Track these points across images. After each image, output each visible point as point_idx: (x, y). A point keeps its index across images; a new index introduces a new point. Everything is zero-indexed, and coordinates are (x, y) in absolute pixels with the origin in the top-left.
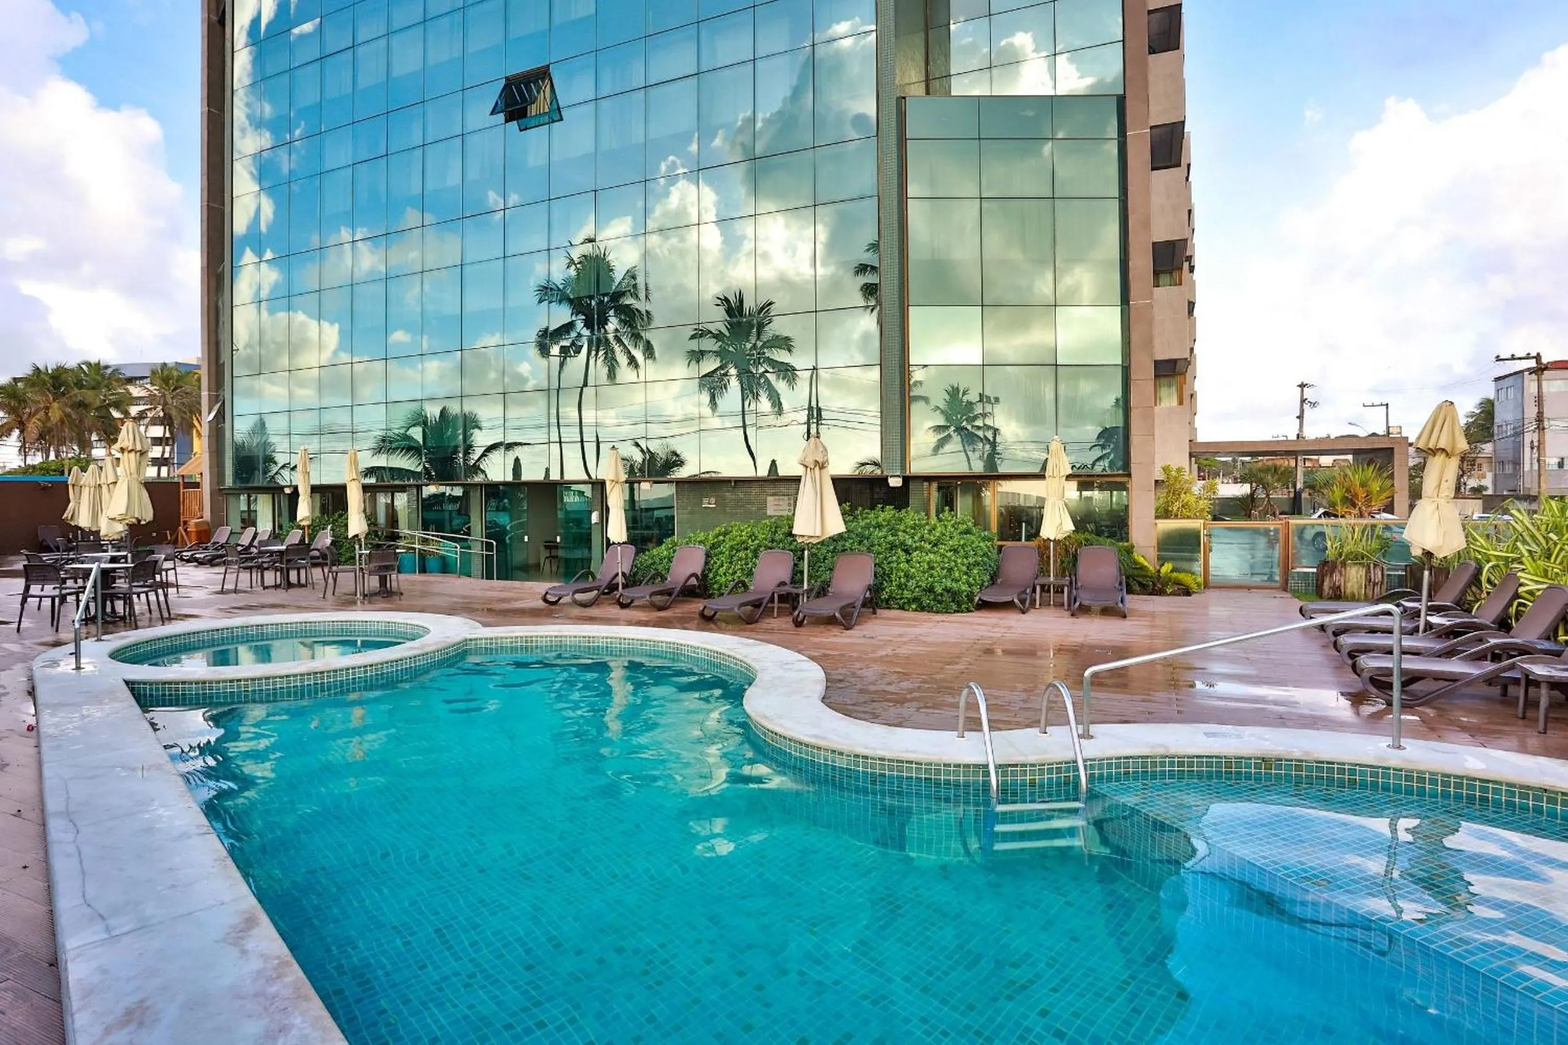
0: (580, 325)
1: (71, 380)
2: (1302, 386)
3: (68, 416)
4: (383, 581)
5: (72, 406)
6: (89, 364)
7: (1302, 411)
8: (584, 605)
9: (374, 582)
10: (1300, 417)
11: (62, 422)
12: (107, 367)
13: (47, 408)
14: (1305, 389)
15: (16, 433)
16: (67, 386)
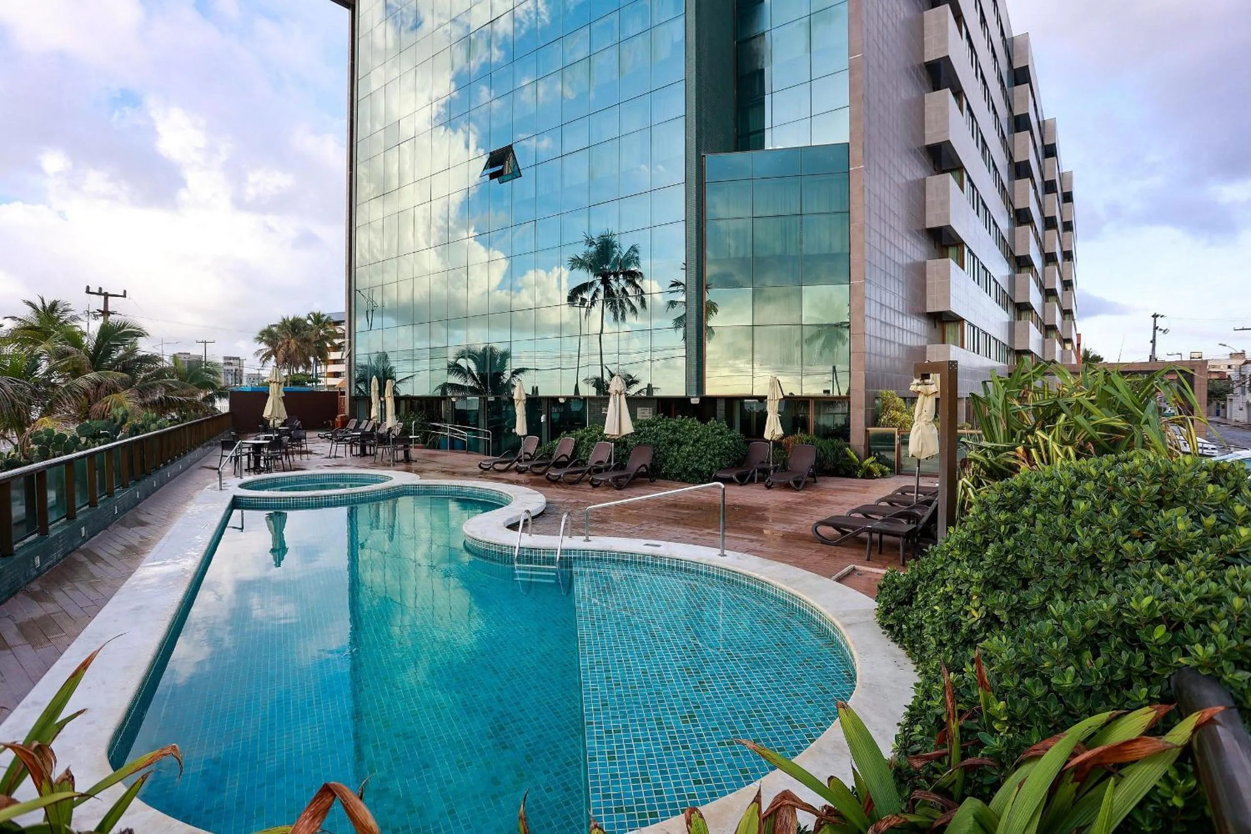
0: (598, 283)
1: (302, 325)
2: (1155, 316)
3: (299, 347)
4: (407, 454)
5: (301, 341)
6: (314, 314)
7: (1154, 336)
8: (500, 471)
9: (401, 454)
10: (1153, 342)
11: (296, 351)
12: (323, 316)
13: (288, 343)
14: (1158, 319)
15: (273, 358)
16: (299, 329)
